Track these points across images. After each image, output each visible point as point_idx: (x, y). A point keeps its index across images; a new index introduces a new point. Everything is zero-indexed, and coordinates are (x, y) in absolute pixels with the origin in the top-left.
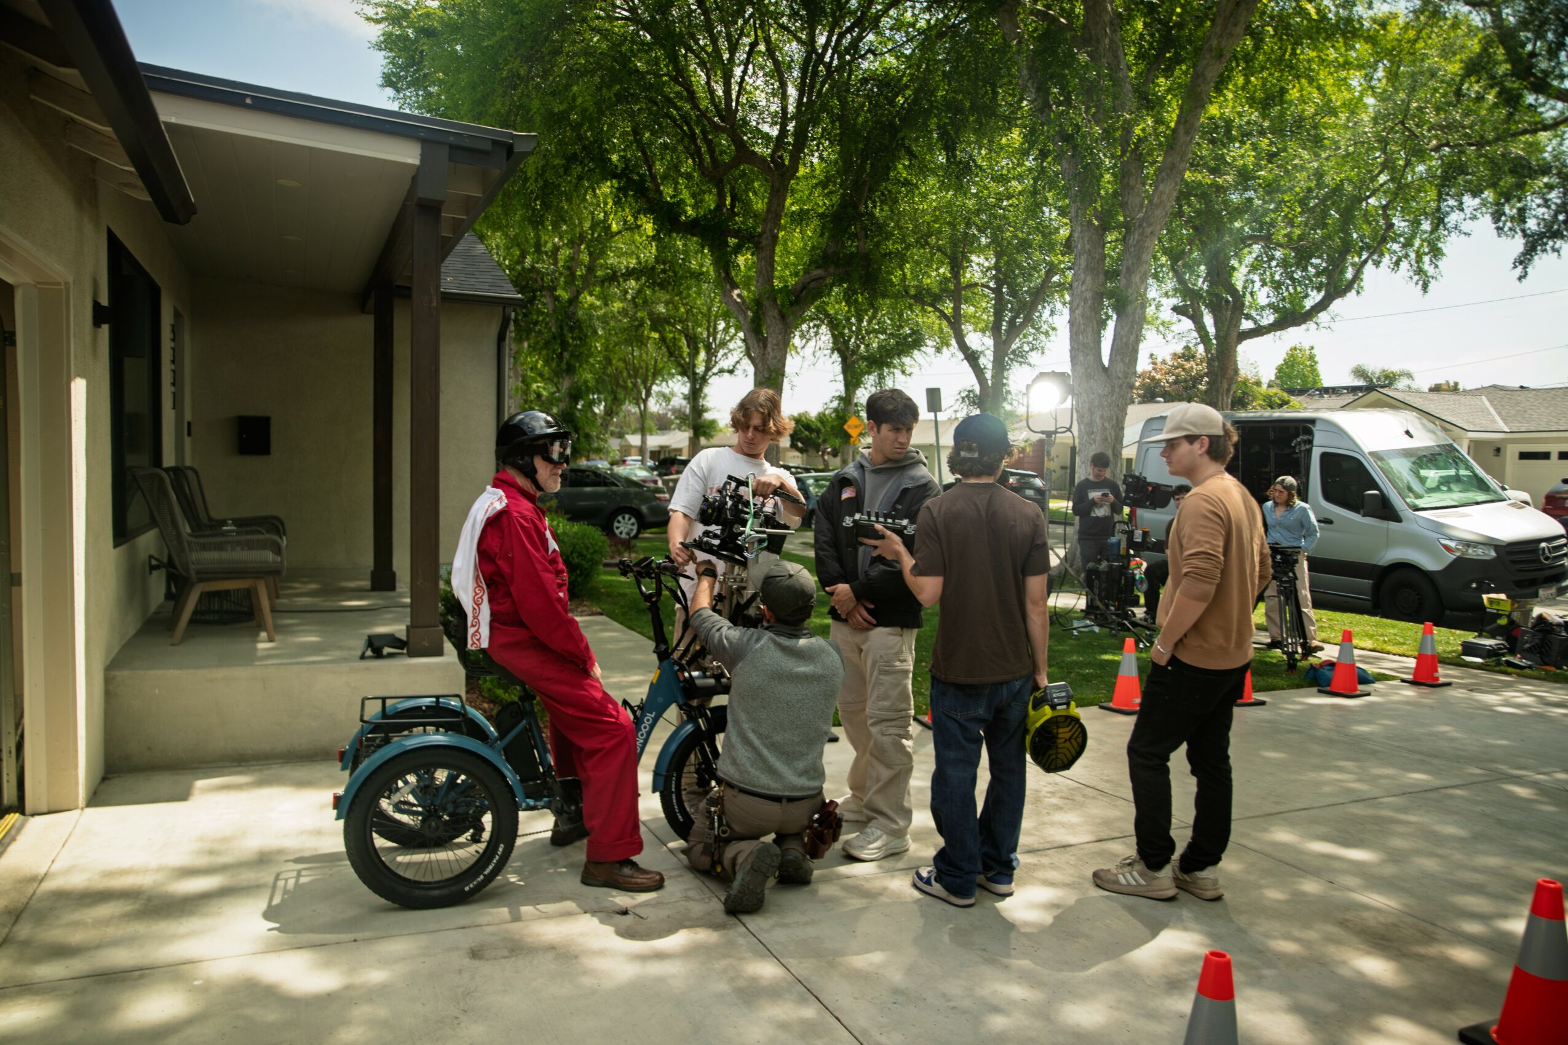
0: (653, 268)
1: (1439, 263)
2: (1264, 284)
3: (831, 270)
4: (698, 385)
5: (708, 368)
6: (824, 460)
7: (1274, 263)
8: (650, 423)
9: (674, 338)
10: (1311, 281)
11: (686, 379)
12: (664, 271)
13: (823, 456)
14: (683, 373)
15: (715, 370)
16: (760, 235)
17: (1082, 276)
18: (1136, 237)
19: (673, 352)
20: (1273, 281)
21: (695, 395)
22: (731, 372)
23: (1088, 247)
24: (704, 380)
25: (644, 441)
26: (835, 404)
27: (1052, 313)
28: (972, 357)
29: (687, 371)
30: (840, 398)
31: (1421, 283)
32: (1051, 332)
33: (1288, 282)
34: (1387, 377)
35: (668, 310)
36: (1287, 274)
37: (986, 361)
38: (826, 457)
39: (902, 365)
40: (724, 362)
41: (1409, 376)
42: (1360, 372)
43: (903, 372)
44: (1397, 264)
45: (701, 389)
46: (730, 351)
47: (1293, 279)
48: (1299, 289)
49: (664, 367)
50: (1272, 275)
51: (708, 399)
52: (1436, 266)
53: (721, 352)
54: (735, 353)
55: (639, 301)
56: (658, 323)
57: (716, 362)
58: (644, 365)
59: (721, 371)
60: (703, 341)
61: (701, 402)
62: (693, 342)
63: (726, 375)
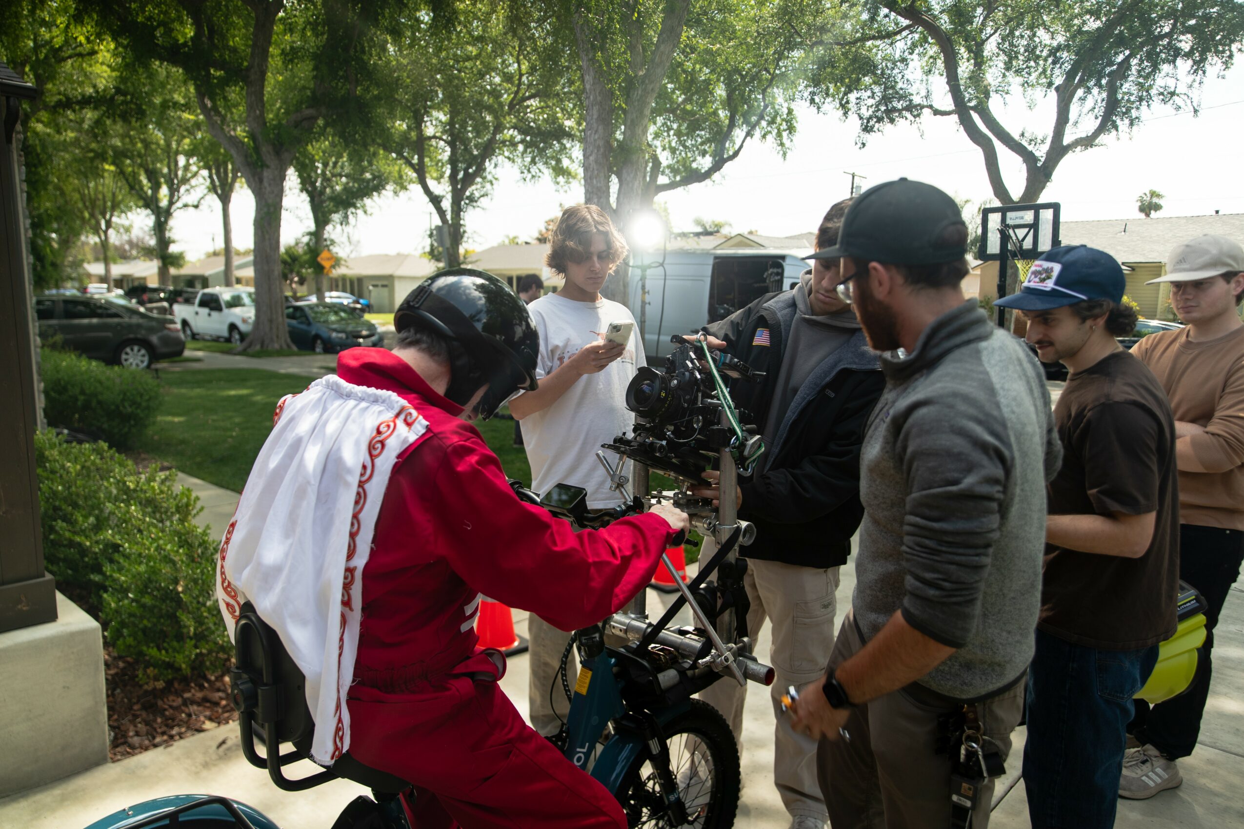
0: (112, 98)
1: (794, 138)
2: (664, 149)
3: (324, 110)
4: (162, 217)
5: (171, 203)
6: (292, 288)
7: (672, 133)
8: (110, 253)
9: (133, 172)
10: (698, 149)
11: (149, 211)
12: (124, 102)
13: (291, 284)
14: (147, 206)
15: (179, 204)
16: (248, 69)
17: (595, 125)
18: (640, 92)
19: (134, 187)
20: (671, 148)
21: (160, 228)
22: (196, 207)
23: (599, 98)
24: (168, 213)
25: (107, 270)
26: (306, 239)
27: (496, 166)
28: (436, 200)
29: (150, 203)
30: (310, 234)
31: (781, 152)
32: (494, 181)
33: (681, 148)
34: (716, 225)
35: (123, 144)
36: (681, 141)
37: (446, 204)
38: (294, 286)
39: (364, 206)
40: (187, 196)
41: (730, 225)
42: (698, 222)
43: (365, 212)
44: (764, 136)
45: (166, 222)
46: (192, 187)
47: (685, 147)
48: (689, 155)
49: (123, 200)
50: (670, 142)
51: (173, 231)
52: (792, 141)
53: (183, 189)
54: (197, 189)
55: (98, 131)
56: (118, 157)
57: (179, 198)
58: (100, 197)
59: (186, 206)
60: (164, 176)
61: (167, 234)
62: (153, 176)
63: (191, 209)
